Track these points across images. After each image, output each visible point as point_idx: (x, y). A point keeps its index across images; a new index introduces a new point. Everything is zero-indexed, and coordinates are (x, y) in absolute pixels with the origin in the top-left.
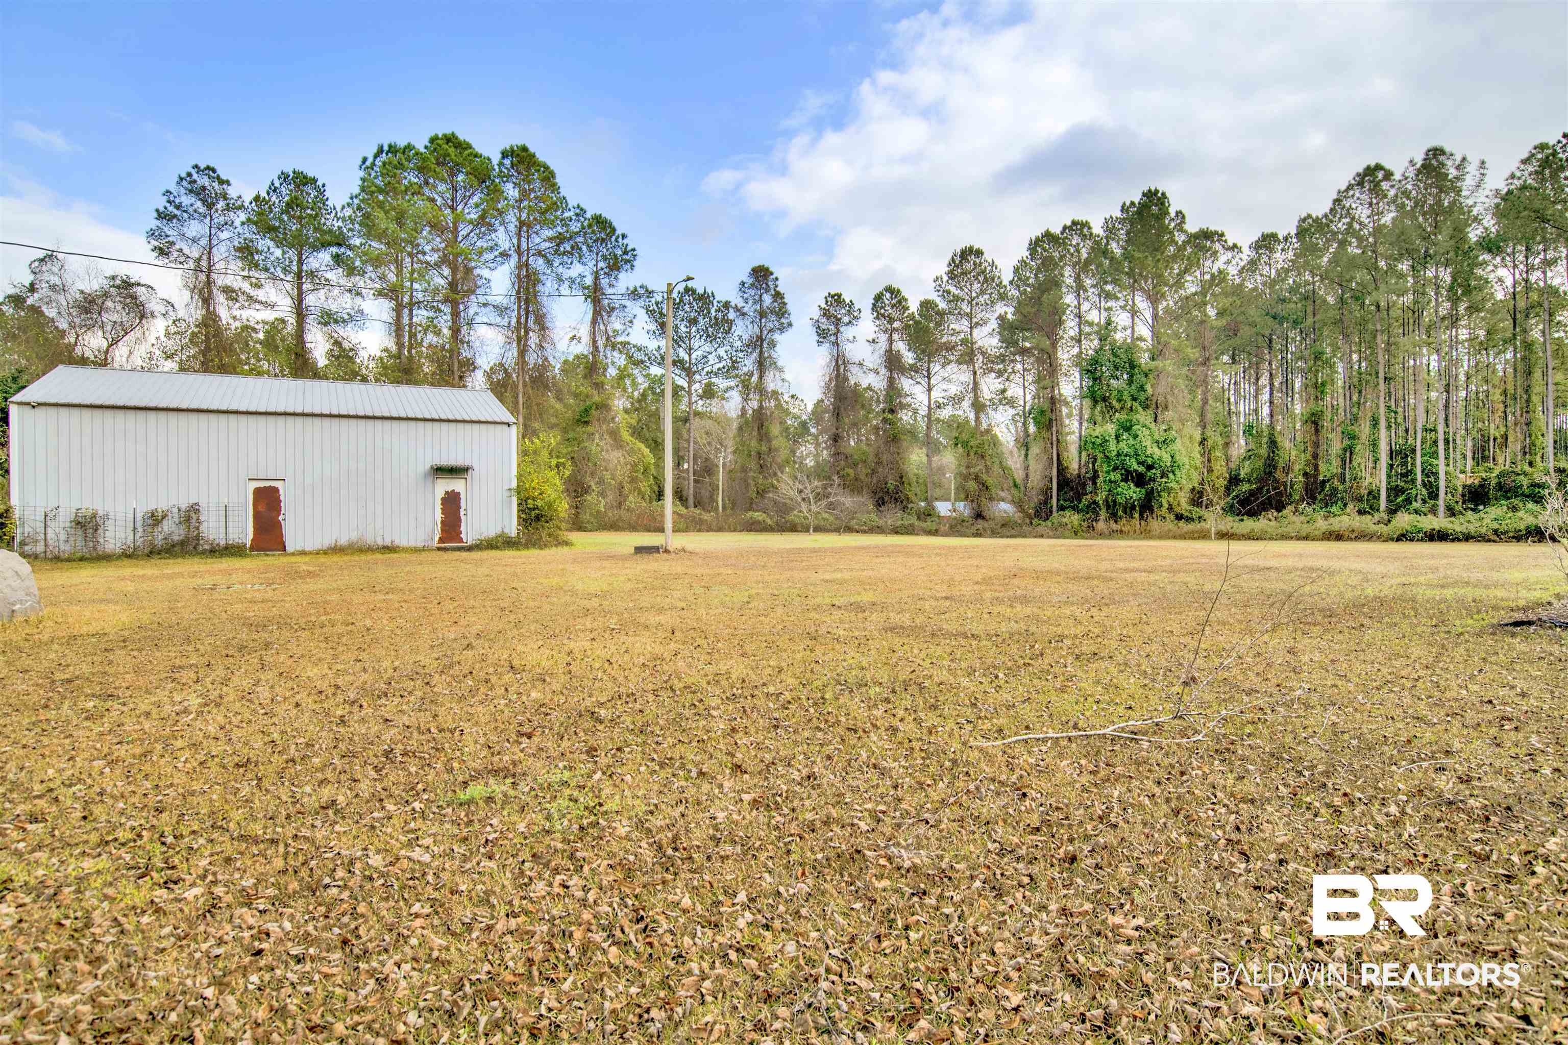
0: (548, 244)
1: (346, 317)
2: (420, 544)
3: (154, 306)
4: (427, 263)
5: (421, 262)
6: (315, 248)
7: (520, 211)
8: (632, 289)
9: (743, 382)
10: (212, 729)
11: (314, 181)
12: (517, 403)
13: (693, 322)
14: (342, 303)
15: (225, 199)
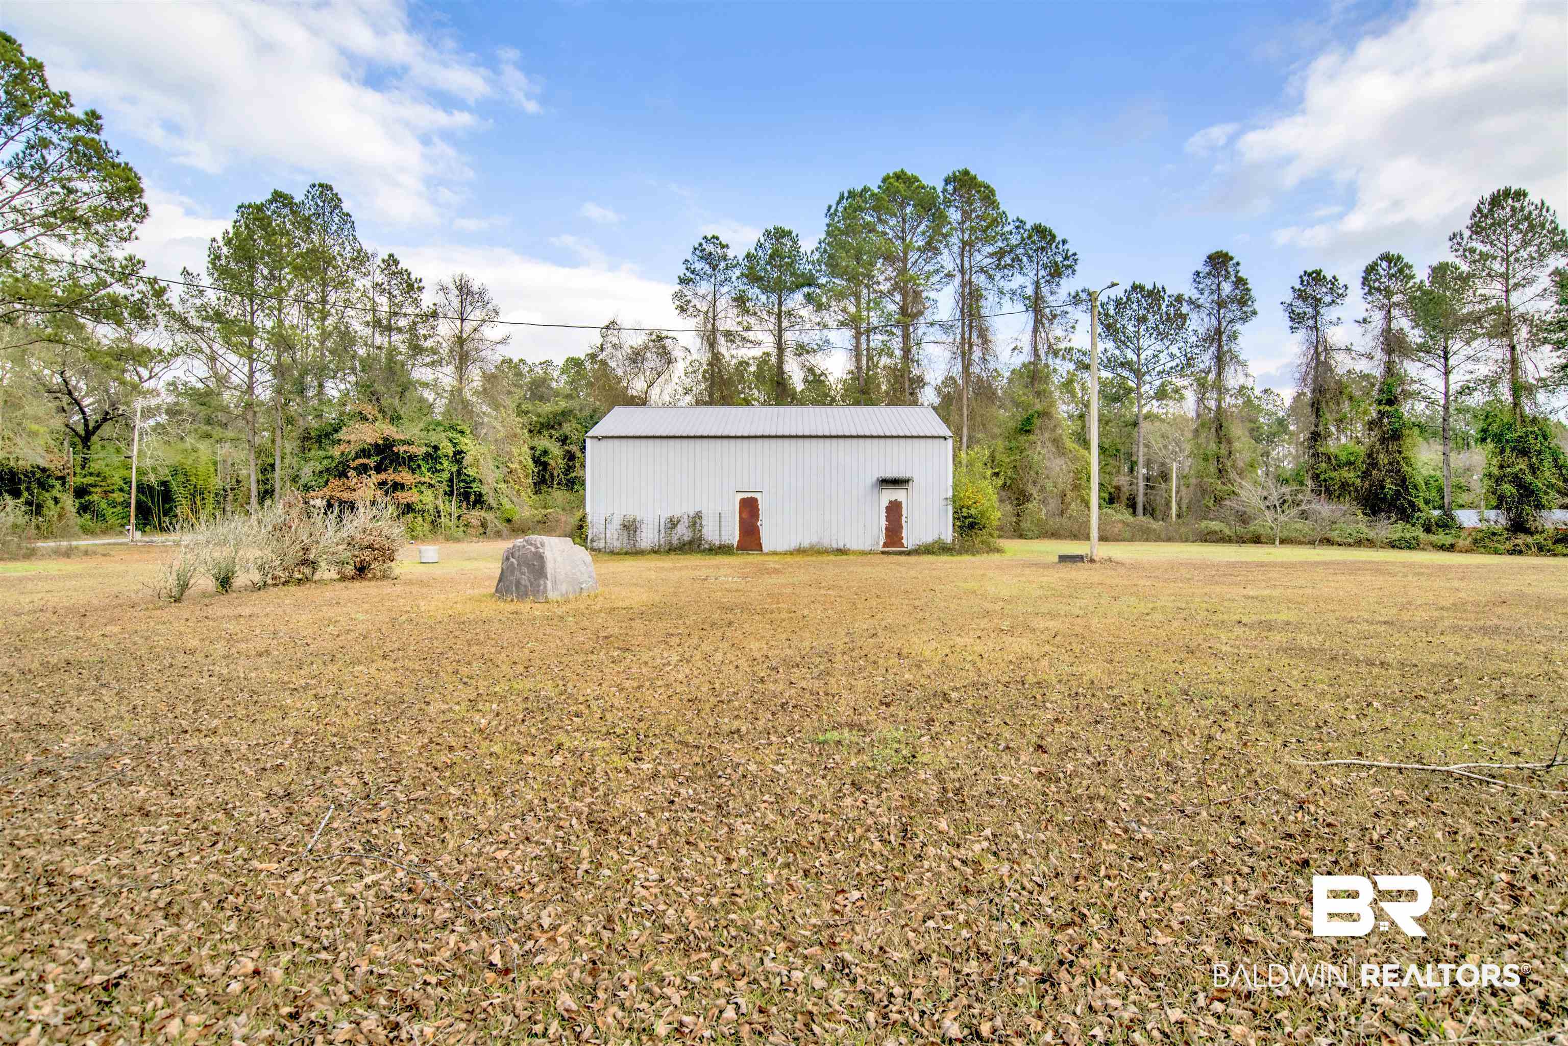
0: (989, 260)
1: (816, 347)
2: (867, 548)
3: (677, 353)
4: (881, 292)
5: (875, 291)
6: (792, 290)
7: (963, 232)
8: (1073, 294)
9: (1198, 380)
10: (681, 677)
11: (790, 233)
12: (962, 415)
13: (1142, 320)
14: (812, 337)
15: (725, 260)
